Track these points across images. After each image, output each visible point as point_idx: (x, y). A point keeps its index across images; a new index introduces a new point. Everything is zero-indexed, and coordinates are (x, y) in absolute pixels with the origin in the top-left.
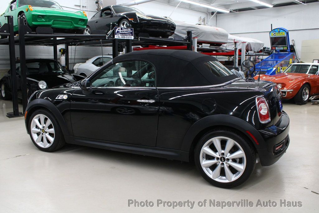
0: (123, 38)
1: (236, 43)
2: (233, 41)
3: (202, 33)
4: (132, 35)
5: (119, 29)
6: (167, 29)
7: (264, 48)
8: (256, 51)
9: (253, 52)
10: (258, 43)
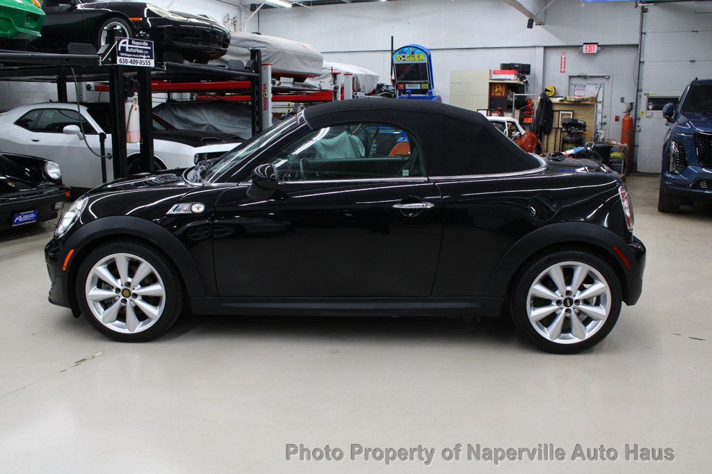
0: (132, 65)
1: (335, 75)
2: (331, 71)
3: (277, 53)
4: (152, 58)
5: (125, 43)
6: (217, 45)
7: (380, 86)
8: (367, 93)
9: (364, 93)
10: (370, 75)
